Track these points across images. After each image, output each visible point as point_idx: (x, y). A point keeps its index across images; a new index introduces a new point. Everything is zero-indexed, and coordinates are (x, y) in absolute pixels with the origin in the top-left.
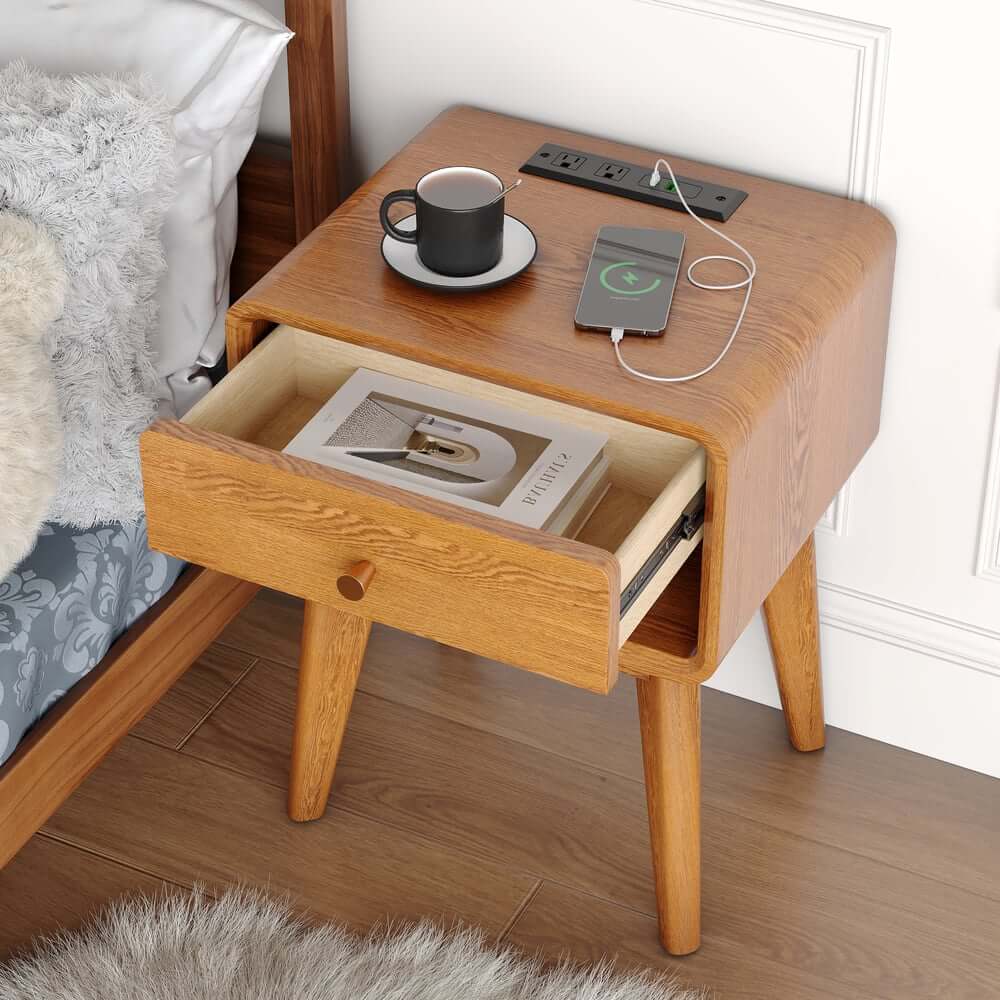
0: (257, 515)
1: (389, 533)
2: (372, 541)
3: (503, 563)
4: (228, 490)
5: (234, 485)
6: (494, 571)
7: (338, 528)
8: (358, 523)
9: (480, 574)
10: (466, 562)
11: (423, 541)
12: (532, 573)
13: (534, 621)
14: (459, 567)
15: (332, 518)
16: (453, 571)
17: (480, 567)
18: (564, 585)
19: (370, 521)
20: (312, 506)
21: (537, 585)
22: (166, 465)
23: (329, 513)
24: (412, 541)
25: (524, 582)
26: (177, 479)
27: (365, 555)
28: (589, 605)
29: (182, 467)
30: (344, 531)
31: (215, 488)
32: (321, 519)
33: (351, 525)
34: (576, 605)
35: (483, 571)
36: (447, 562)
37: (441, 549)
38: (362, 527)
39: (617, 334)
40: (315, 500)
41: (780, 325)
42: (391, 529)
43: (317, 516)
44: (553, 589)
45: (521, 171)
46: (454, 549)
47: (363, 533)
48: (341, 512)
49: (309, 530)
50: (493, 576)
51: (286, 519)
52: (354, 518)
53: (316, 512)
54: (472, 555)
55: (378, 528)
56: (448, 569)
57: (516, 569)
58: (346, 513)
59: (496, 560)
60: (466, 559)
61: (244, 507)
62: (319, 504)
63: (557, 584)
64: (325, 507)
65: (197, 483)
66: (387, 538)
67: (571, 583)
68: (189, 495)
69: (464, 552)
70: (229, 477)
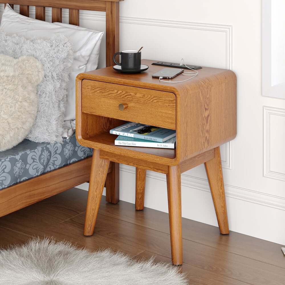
0: (104, 97)
1: (131, 95)
2: (127, 98)
3: (154, 97)
4: (98, 92)
6: (152, 100)
7: (121, 96)
9: (149, 102)
10: (146, 99)
11: (138, 95)
12: (160, 98)
13: (160, 112)
14: (145, 101)
15: (120, 93)
16: (144, 102)
17: (149, 100)
18: (166, 100)
19: (127, 92)
20: (116, 91)
21: (161, 102)
22: (87, 88)
23: (119, 92)
24: (135, 96)
25: (158, 101)
26: (89, 91)
27: (126, 102)
28: (171, 104)
29: (90, 87)
30: (122, 97)
32: (117, 95)
33: (123, 94)
35: (150, 101)
36: (143, 100)
37: (141, 96)
38: (126, 94)
42: (132, 94)
43: (116, 94)
44: (164, 102)
46: (144, 96)
47: (126, 96)
48: (121, 91)
49: (115, 98)
51: (110, 96)
52: (124, 92)
53: (116, 93)
54: (148, 96)
55: (129, 94)
56: (143, 102)
57: (156, 98)
58: (122, 91)
59: (152, 97)
60: (146, 98)
61: (102, 95)
63: (165, 100)
64: (118, 91)
65: (93, 91)
68: (91, 95)
69: (146, 96)
70: (99, 88)
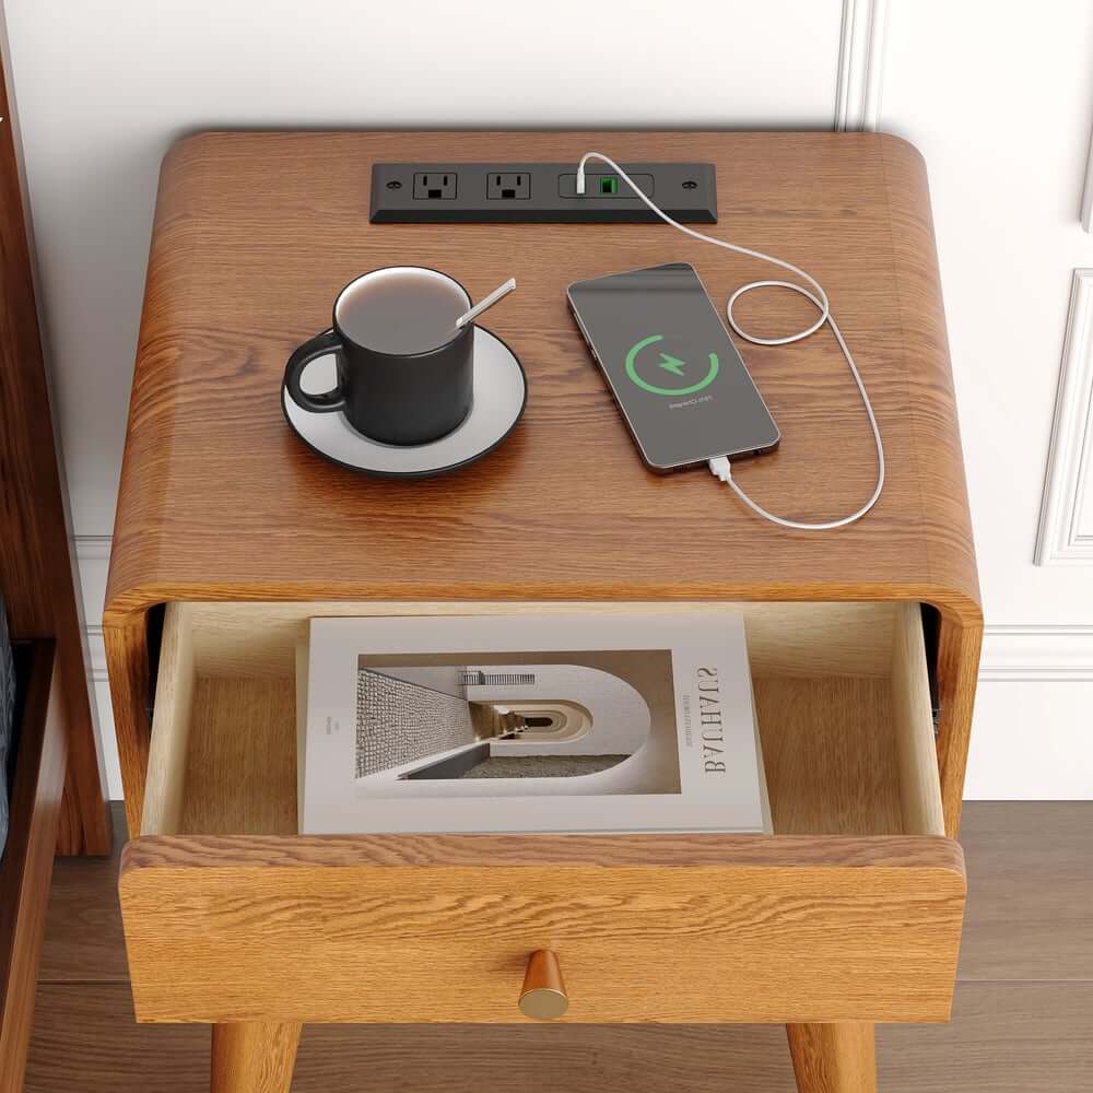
0: (343, 935)
1: (584, 907)
2: (551, 923)
3: (782, 901)
5: (299, 906)
6: (767, 914)
8: (528, 906)
10: (717, 913)
11: (646, 902)
12: (837, 902)
13: (835, 959)
14: (706, 922)
15: (481, 910)
16: (696, 929)
17: (743, 914)
18: (890, 904)
19: (549, 898)
20: (447, 901)
21: (841, 915)
22: (172, 906)
23: (476, 904)
24: (624, 907)
26: (190, 921)
27: (536, 944)
28: (931, 919)
29: (201, 903)
30: (500, 922)
31: (265, 916)
32: (459, 916)
33: (515, 911)
34: (907, 925)
35: (748, 918)
36: (685, 920)
37: (675, 906)
38: (534, 910)
39: (721, 466)
40: (449, 892)
41: (915, 373)
42: (589, 901)
43: (454, 913)
44: (869, 913)
45: (374, 221)
46: (699, 900)
47: (536, 916)
48: (496, 898)
49: (435, 933)
50: (768, 920)
51: (396, 928)
52: (522, 900)
53: (450, 909)
54: (731, 900)
55: (563, 904)
56: (687, 930)
57: (807, 902)
58: (506, 898)
59: (773, 898)
60: (719, 909)
61: (319, 930)
62: (456, 897)
63: (876, 905)
64: (468, 897)
65: (229, 918)
66: (582, 913)
67: (901, 899)
68: (215, 937)
69: (714, 902)
70: (291, 897)
